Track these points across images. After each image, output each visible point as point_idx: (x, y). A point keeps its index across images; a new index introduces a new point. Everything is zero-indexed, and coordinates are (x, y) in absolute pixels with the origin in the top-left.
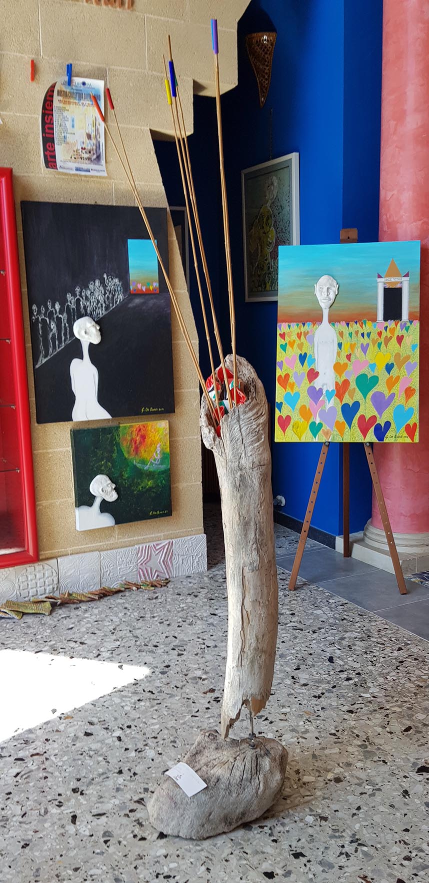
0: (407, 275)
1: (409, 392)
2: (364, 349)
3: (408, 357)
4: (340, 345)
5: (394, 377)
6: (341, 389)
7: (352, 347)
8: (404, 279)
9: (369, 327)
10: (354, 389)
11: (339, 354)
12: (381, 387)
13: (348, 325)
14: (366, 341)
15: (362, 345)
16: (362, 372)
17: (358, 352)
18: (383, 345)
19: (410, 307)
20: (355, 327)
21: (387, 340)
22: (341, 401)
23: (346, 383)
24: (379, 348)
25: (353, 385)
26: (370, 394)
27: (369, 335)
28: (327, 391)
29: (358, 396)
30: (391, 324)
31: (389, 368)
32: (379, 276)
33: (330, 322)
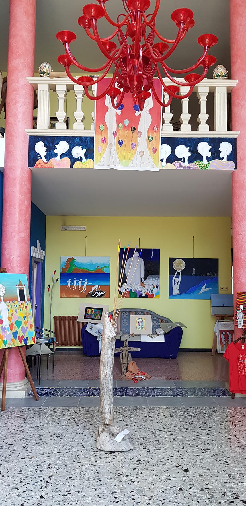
0: (24, 285)
1: (31, 326)
2: (16, 311)
3: (29, 314)
4: (8, 310)
5: (26, 321)
6: (11, 327)
7: (12, 310)
8: (24, 287)
9: (16, 303)
10: (15, 326)
11: (9, 313)
12: (23, 325)
13: (10, 302)
14: (16, 308)
15: (15, 309)
16: (17, 320)
17: (14, 312)
18: (21, 310)
19: (27, 297)
20: (12, 303)
21: (22, 308)
22: (12, 331)
23: (12, 324)
24: (20, 310)
25: (15, 325)
26: (20, 327)
27: (17, 306)
28: (7, 327)
29: (17, 329)
30: (22, 302)
31: (24, 318)
32: (17, 285)
33: (4, 302)
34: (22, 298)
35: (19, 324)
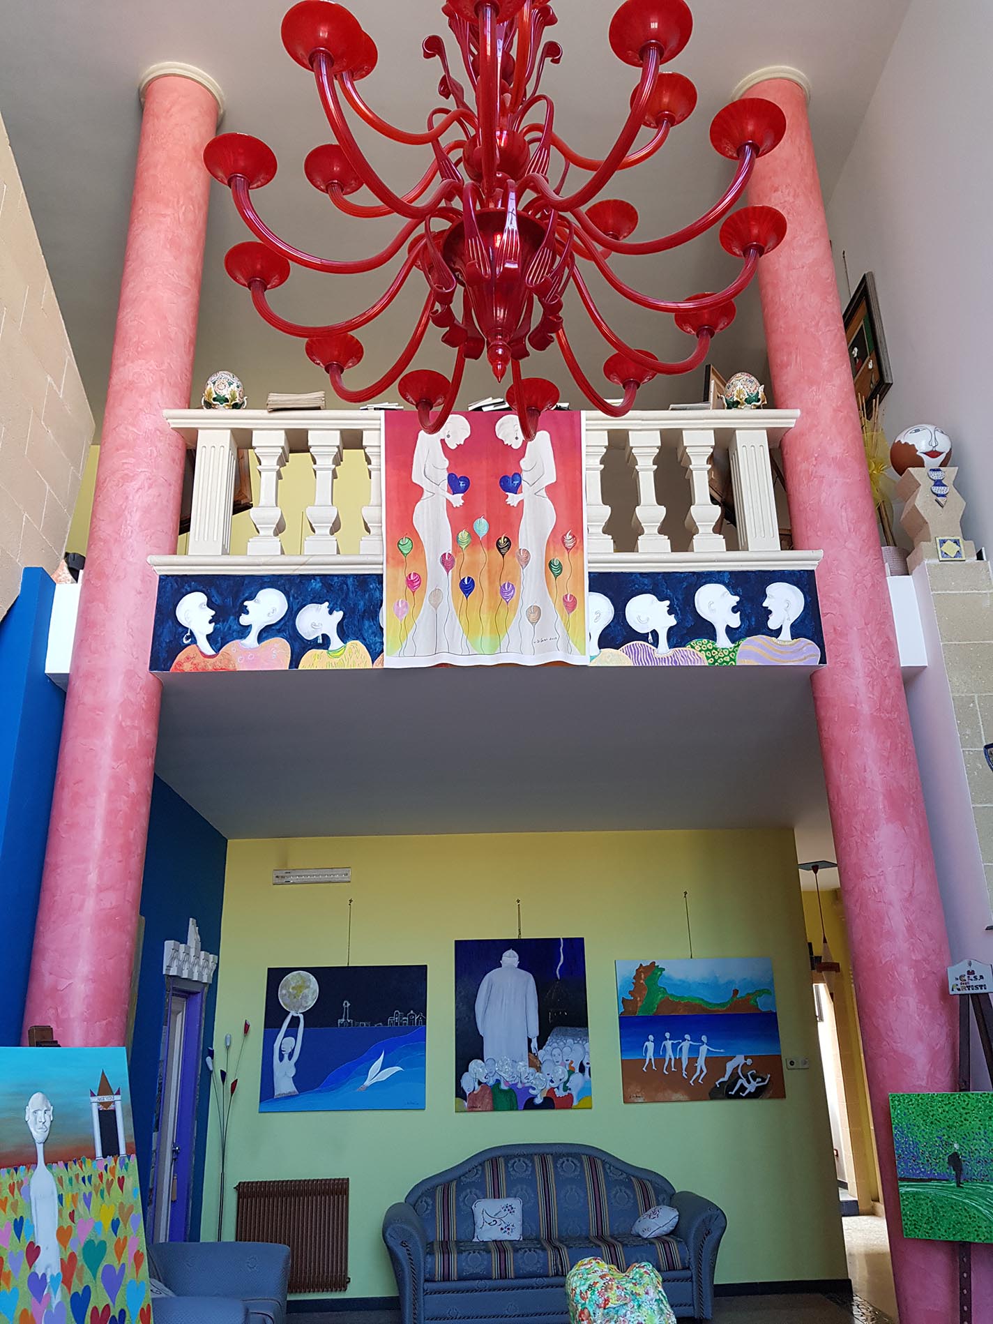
0: (118, 1093)
1: (138, 1258)
2: (87, 1201)
3: (131, 1208)
4: (60, 1198)
5: (122, 1238)
7: (74, 1199)
8: (117, 1097)
9: (89, 1168)
10: (82, 1266)
11: (60, 1212)
12: (110, 1259)
13: (66, 1165)
14: (86, 1188)
15: (84, 1195)
16: (88, 1238)
17: (81, 1206)
18: (106, 1193)
19: (125, 1137)
20: (75, 1168)
21: (110, 1184)
22: (69, 1289)
23: (72, 1256)
24: (102, 1197)
25: (80, 1258)
26: (101, 1269)
27: (90, 1178)
28: (52, 1276)
29: (87, 1278)
30: (110, 1161)
31: (115, 1225)
32: (93, 1095)
33: (46, 1164)
34: (110, 1148)
35: (94, 1251)
